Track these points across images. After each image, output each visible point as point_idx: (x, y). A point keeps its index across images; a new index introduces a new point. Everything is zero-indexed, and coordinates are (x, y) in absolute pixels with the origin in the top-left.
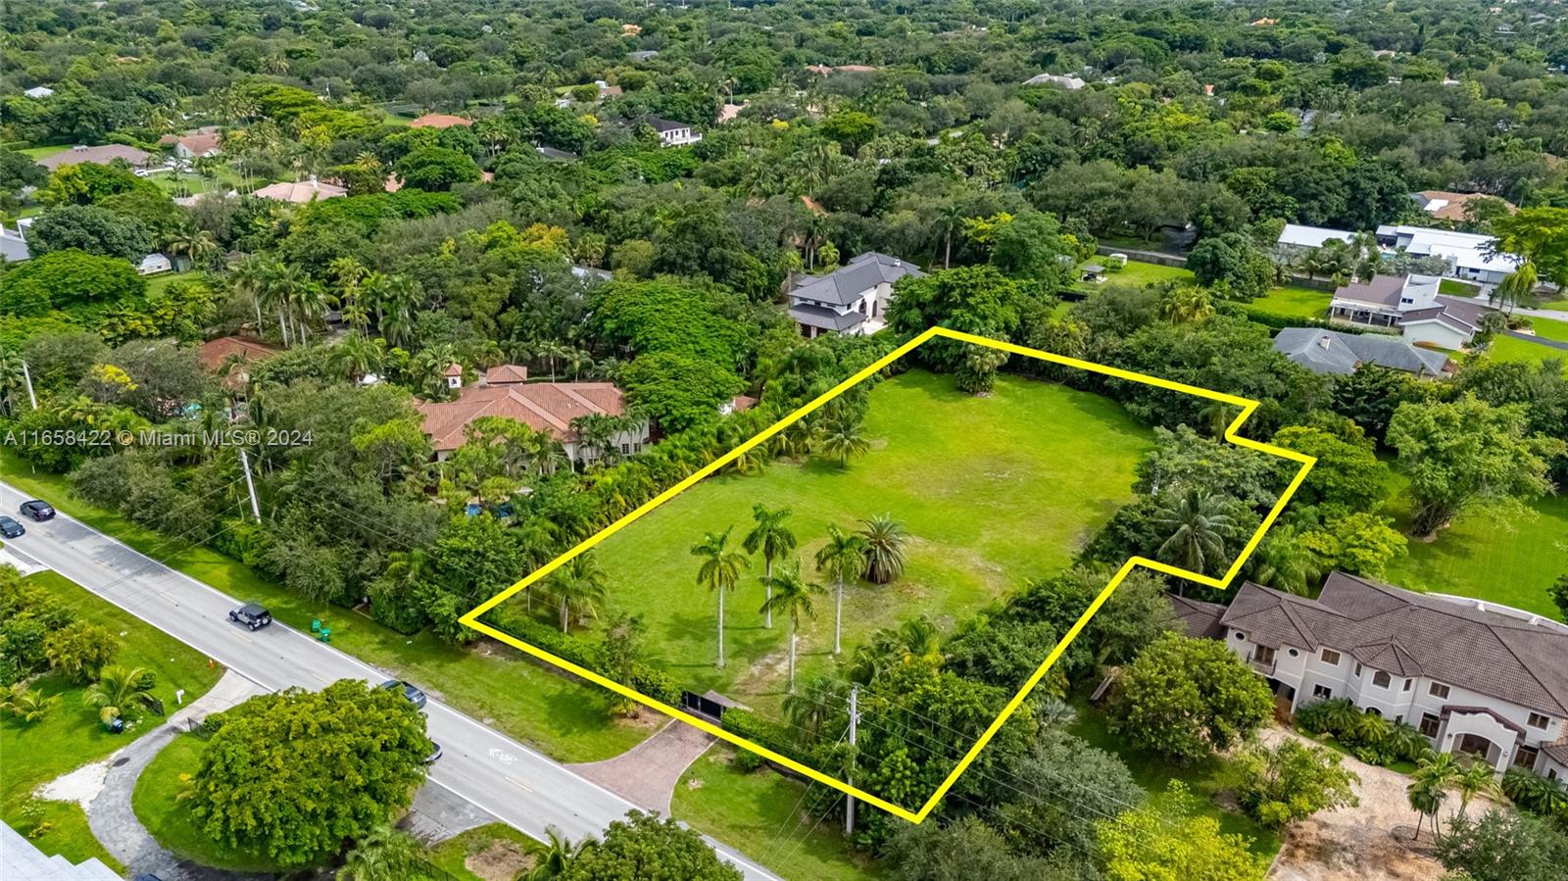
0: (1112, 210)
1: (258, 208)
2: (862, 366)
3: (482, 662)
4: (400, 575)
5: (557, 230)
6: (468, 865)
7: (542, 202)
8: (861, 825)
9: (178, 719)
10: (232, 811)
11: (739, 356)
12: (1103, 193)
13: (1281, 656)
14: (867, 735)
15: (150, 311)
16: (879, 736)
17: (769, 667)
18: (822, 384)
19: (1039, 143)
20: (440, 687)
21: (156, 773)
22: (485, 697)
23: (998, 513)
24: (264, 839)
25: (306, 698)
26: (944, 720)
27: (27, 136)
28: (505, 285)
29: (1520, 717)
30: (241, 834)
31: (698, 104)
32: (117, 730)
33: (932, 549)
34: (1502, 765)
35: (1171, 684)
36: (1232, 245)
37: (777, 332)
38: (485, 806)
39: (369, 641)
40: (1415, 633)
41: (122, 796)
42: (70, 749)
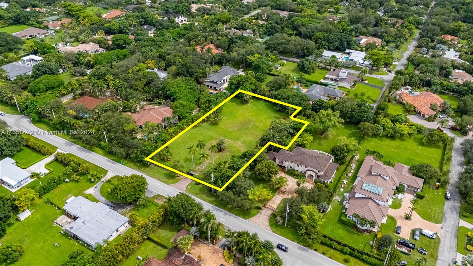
1: (81, 54)
2: (221, 102)
3: (152, 168)
4: (136, 153)
5: (153, 61)
6: (155, 200)
7: (149, 53)
8: (214, 192)
9: (103, 180)
10: (121, 195)
11: (196, 99)
12: (282, 43)
13: (284, 162)
14: (215, 179)
15: (66, 88)
16: (217, 180)
17: (202, 167)
18: (213, 107)
19: (271, 24)
20: (146, 173)
21: (103, 189)
22: (153, 174)
23: (246, 133)
24: (126, 198)
25: (127, 178)
26: (226, 177)
27: (7, 23)
28: (144, 81)
29: (317, 171)
30: (123, 198)
31: (185, 7)
32: (94, 182)
33: (232, 142)
34: (314, 178)
35: (262, 169)
36: (307, 60)
37: (204, 93)
38: (156, 192)
39: (132, 165)
40: (304, 158)
41: (98, 193)
42: (87, 185)
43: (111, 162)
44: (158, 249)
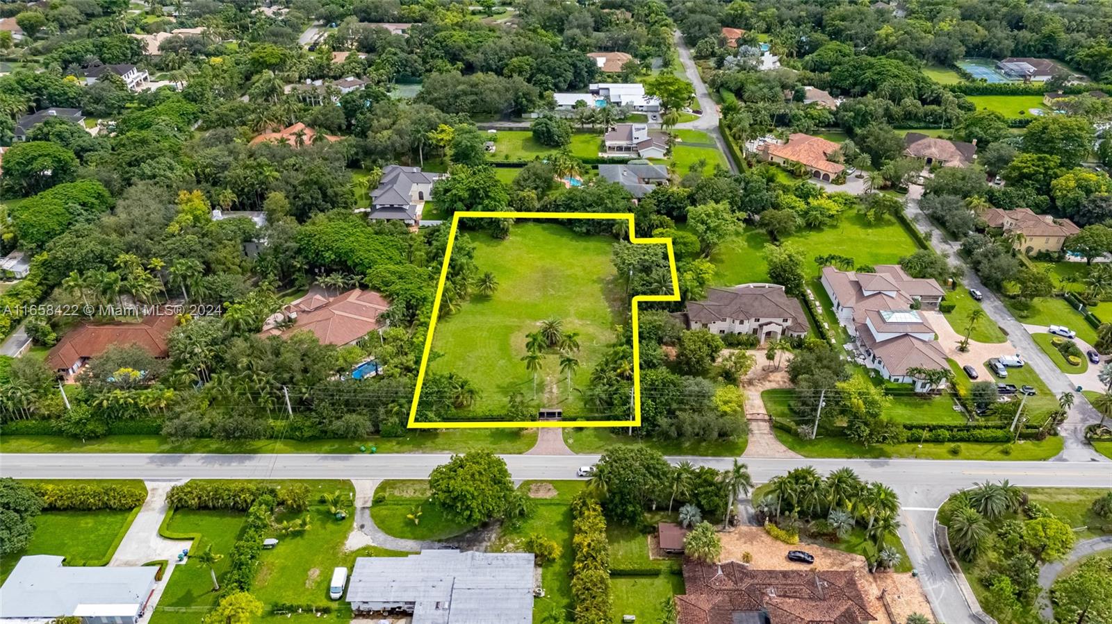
0: (473, 102)
5: (196, 193)
9: (359, 504)
12: (465, 93)
17: (551, 392)
19: (395, 54)
20: (444, 449)
21: (382, 522)
22: (466, 444)
23: (566, 297)
29: (780, 321)
32: (343, 518)
34: (781, 337)
36: (550, 119)
39: (392, 445)
40: (745, 304)
41: (384, 536)
42: (332, 533)
43: (334, 458)
44: (643, 584)
